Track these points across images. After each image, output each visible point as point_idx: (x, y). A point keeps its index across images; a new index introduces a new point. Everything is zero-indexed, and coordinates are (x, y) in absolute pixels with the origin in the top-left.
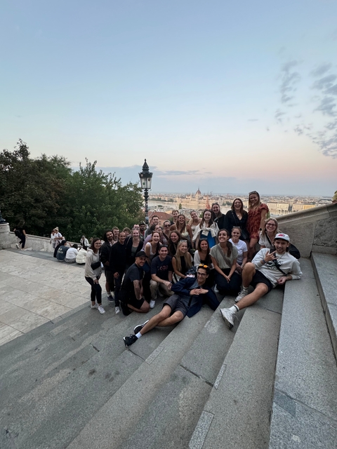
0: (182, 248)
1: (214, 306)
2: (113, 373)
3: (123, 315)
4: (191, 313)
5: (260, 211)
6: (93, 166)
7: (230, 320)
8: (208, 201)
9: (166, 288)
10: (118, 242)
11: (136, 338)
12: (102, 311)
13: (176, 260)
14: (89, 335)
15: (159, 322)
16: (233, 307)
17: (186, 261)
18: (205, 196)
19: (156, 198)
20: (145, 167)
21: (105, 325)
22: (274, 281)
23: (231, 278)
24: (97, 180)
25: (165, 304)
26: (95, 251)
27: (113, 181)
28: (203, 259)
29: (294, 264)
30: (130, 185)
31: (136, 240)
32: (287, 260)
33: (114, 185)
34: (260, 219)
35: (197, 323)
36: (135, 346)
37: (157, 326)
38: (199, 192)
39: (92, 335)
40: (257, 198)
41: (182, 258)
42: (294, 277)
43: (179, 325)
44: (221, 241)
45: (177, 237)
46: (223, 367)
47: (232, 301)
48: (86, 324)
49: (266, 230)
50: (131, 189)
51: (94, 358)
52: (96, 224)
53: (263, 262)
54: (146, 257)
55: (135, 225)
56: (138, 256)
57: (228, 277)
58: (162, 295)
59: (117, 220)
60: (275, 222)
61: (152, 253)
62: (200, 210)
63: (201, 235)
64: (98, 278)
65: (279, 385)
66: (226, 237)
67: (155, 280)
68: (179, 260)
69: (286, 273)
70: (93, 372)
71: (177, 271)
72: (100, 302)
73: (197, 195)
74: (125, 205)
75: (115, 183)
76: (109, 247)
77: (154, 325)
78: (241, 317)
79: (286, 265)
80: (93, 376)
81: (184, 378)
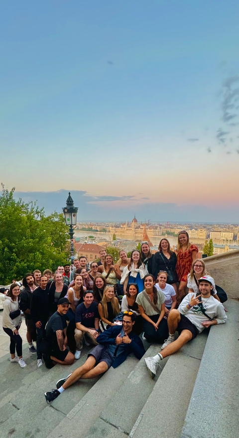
0: (108, 293)
1: (139, 355)
2: (33, 431)
3: (45, 368)
4: (116, 363)
5: (191, 253)
6: (11, 194)
7: (153, 369)
8: (145, 231)
9: (92, 337)
10: (40, 287)
11: (58, 393)
12: (22, 364)
13: (102, 306)
14: (8, 393)
15: (83, 374)
16: (157, 355)
17: (113, 307)
18: (142, 225)
19: (87, 227)
20: (70, 202)
21: (27, 380)
22: (199, 327)
23: (159, 326)
24: (15, 210)
25: (89, 355)
26: (13, 298)
27: (35, 210)
28: (131, 305)
29: (218, 308)
30: (55, 215)
31: (59, 284)
32: (212, 303)
33: (36, 216)
34: (191, 261)
35: (122, 373)
36: (57, 402)
37: (80, 378)
38: (135, 220)
39: (11, 392)
40: (186, 238)
41: (109, 304)
42: (219, 321)
43: (103, 377)
44: (147, 287)
45: (102, 283)
46: (140, 417)
47: (157, 348)
48: (5, 380)
49: (194, 272)
50: (56, 220)
51: (13, 416)
52: (16, 262)
53: (189, 307)
54: (69, 303)
55: (59, 267)
56: (61, 303)
57: (156, 325)
58: (88, 344)
59: (40, 256)
60: (202, 263)
61: (76, 299)
62: (136, 241)
63: (129, 277)
64: (18, 328)
65: (186, 430)
66: (152, 283)
67: (80, 329)
68: (106, 306)
69: (212, 317)
70: (12, 432)
71: (103, 318)
72: (20, 354)
73: (133, 224)
74: (49, 239)
75: (37, 213)
76: (30, 292)
77: (78, 378)
78: (163, 366)
79: (211, 309)
80: (13, 435)
81: (103, 430)
